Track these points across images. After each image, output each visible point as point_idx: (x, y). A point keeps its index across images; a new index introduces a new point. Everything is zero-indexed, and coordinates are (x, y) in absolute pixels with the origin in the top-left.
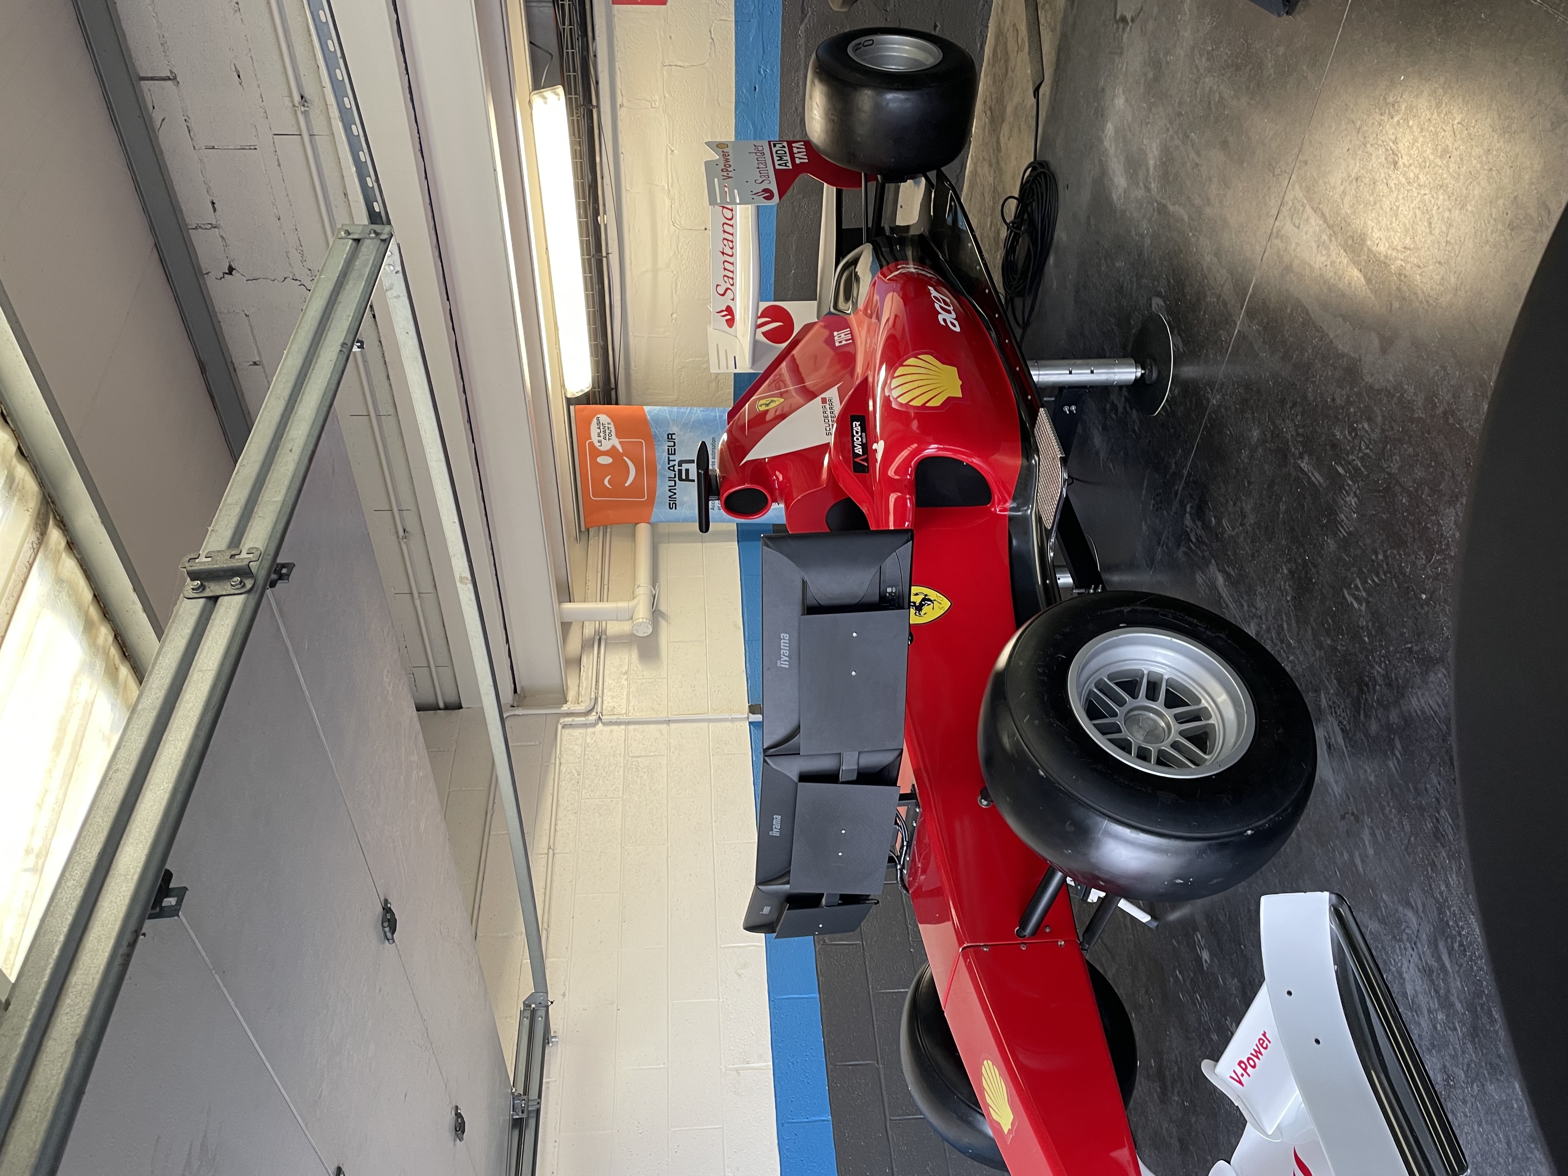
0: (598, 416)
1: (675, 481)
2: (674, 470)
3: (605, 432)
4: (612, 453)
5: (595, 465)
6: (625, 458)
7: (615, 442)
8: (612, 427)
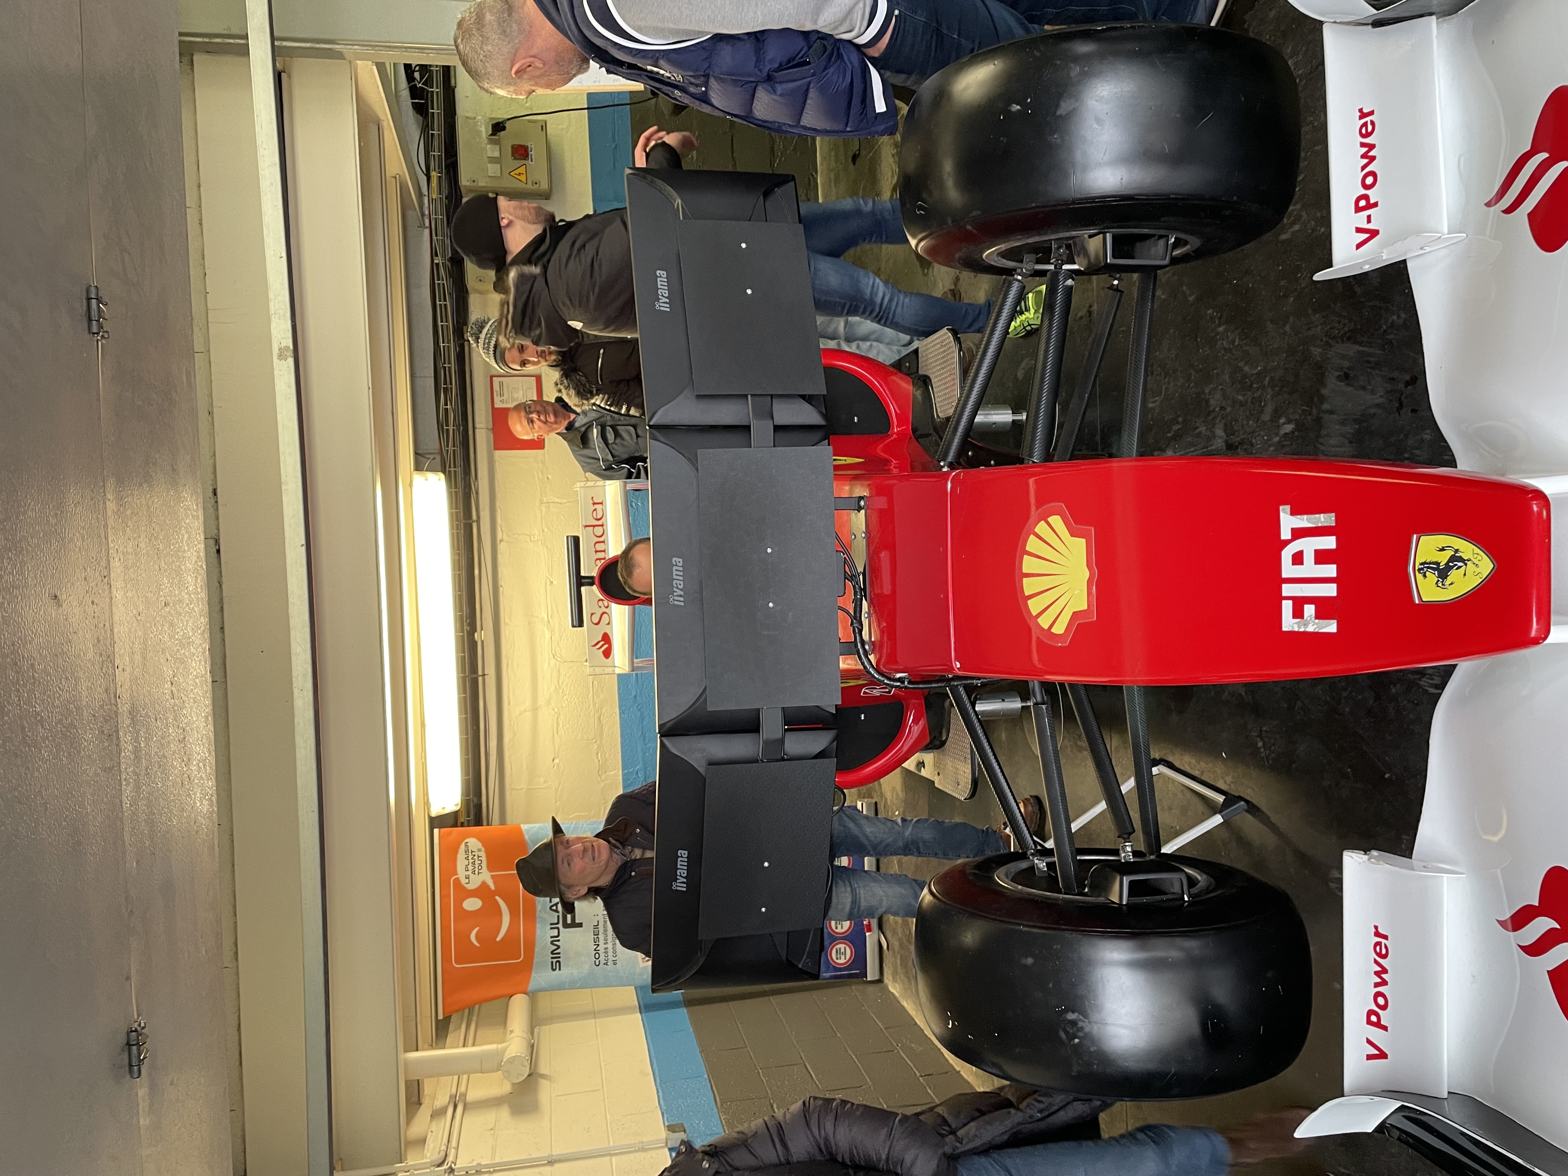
0: (466, 841)
1: (558, 928)
2: (557, 911)
3: (474, 863)
4: (482, 891)
5: (462, 914)
6: (497, 897)
7: (486, 876)
8: (483, 854)
